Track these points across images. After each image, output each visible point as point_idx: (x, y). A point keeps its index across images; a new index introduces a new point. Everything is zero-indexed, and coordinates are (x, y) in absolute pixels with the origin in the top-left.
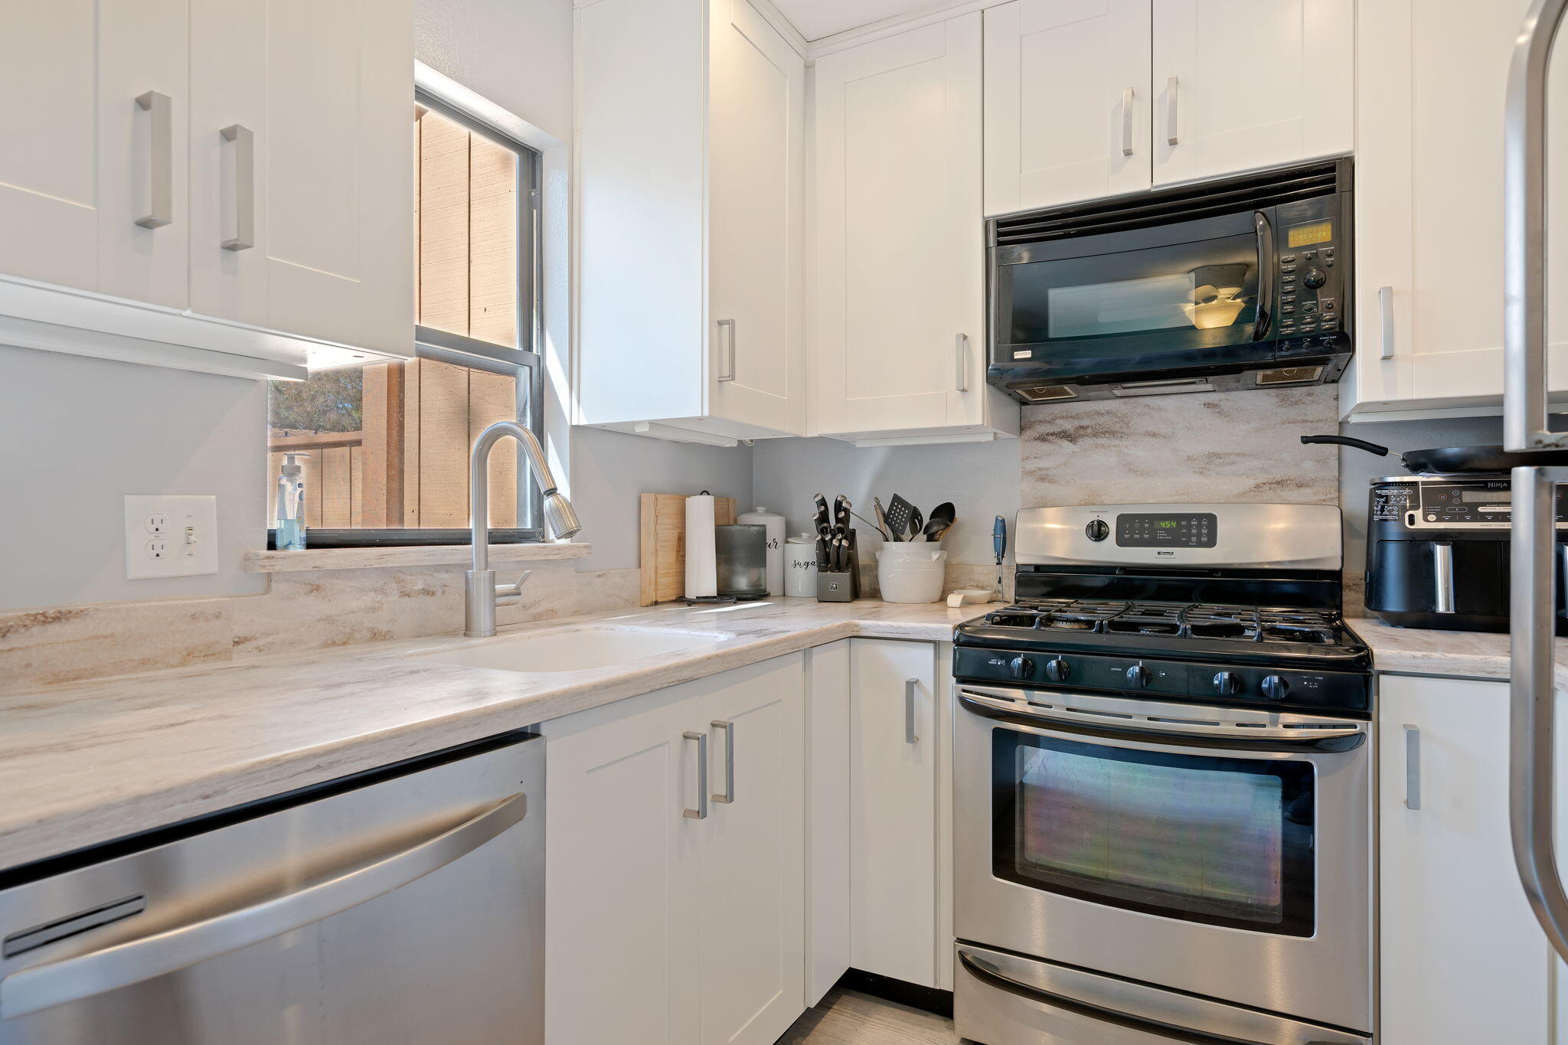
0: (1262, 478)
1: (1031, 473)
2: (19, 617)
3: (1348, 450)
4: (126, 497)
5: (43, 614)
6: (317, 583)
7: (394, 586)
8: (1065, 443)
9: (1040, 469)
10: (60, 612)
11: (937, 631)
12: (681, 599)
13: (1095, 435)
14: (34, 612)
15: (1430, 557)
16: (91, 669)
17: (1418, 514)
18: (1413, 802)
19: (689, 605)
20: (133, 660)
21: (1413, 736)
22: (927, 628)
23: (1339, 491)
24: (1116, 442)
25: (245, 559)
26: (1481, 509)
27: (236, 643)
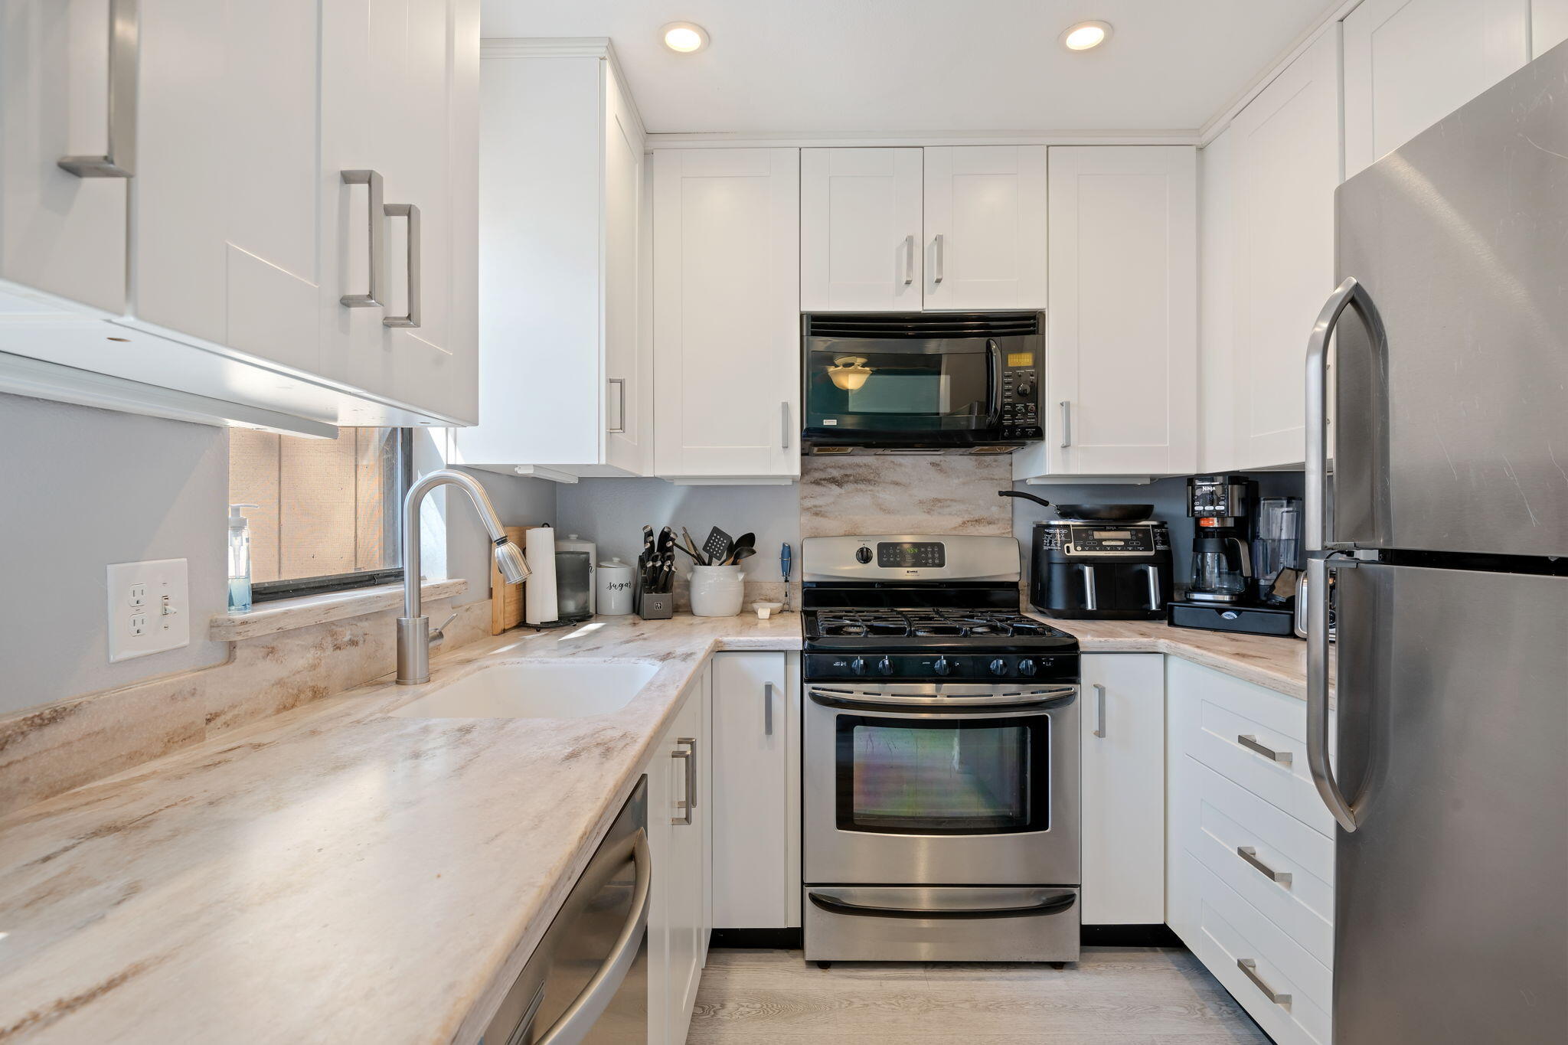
0: (966, 517)
1: (808, 509)
2: (16, 724)
3: (1017, 499)
4: (109, 567)
5: (40, 716)
6: (272, 645)
7: (329, 639)
8: (834, 487)
9: (815, 506)
10: (56, 711)
11: (789, 642)
12: (522, 624)
13: (856, 482)
14: (30, 715)
15: (1081, 574)
16: (84, 774)
17: (1071, 546)
18: (1101, 733)
19: (538, 631)
20: (121, 756)
21: (1102, 691)
22: (781, 640)
23: (1012, 527)
24: (871, 488)
25: (212, 627)
26: (1104, 543)
27: (209, 721)
